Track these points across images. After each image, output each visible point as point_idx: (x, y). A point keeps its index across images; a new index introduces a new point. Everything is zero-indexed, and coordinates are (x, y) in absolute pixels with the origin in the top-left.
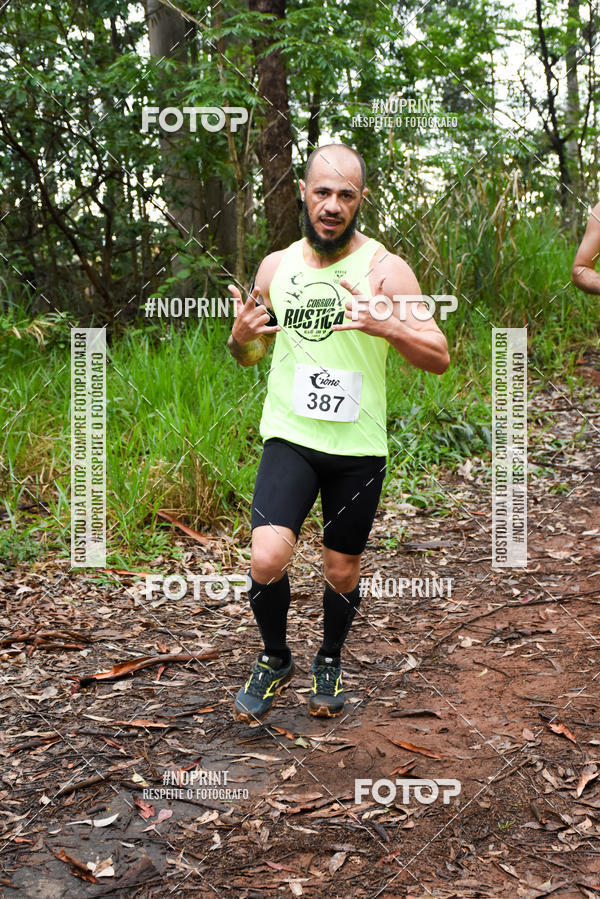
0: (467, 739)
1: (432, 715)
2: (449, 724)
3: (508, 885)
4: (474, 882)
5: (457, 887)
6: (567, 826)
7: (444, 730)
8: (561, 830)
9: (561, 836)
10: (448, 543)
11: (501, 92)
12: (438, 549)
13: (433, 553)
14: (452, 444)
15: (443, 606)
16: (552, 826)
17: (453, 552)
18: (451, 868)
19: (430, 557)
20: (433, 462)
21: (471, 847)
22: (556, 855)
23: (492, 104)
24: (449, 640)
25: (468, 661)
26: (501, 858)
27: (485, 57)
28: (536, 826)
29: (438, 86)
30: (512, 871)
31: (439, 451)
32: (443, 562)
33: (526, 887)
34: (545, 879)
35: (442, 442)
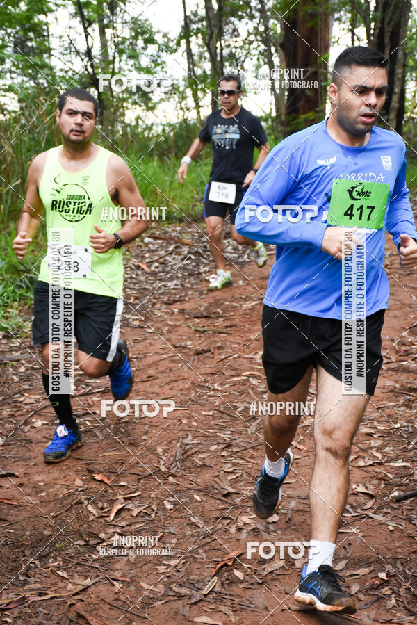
0: (36, 489)
1: (12, 475)
2: (24, 480)
3: (61, 584)
4: (38, 586)
5: (26, 591)
6: (103, 541)
7: (21, 485)
8: (99, 543)
9: (99, 548)
10: (26, 356)
11: (54, 43)
12: (18, 361)
13: (15, 363)
14: (28, 287)
15: (21, 399)
16: (93, 542)
17: (29, 362)
18: (21, 578)
19: (12, 366)
20: (15, 300)
21: (37, 562)
22: (95, 560)
23: (49, 50)
24: (26, 423)
25: (39, 436)
26: (58, 568)
27: (42, 17)
28: (82, 543)
29: (9, 35)
30: (65, 575)
31: (19, 292)
32: (22, 369)
33: (74, 584)
34: (86, 577)
35: (21, 287)
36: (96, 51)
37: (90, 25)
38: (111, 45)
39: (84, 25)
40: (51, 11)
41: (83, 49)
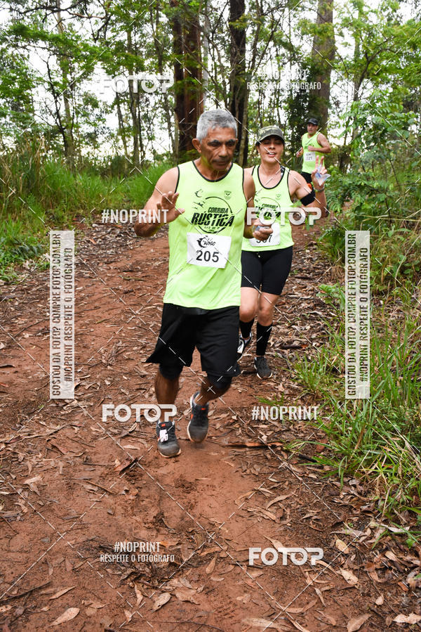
0: (26, 374)
1: (11, 366)
2: (18, 369)
3: (42, 429)
4: (28, 430)
5: (20, 433)
6: (67, 404)
7: (16, 372)
8: (65, 405)
9: (65, 408)
10: (19, 295)
11: (36, 106)
12: (14, 298)
13: (12, 300)
14: (19, 253)
15: (16, 321)
16: (61, 405)
17: (21, 299)
18: (18, 426)
19: (10, 302)
20: (12, 262)
21: (27, 416)
22: (62, 415)
23: (32, 111)
24: (19, 335)
25: (27, 343)
26: (40, 420)
27: (28, 91)
28: (54, 405)
29: (9, 102)
30: (44, 423)
31: (14, 257)
32: (17, 304)
33: (50, 429)
34: (57, 425)
35: (15, 253)
36: (62, 112)
37: (58, 95)
38: (71, 108)
39: (54, 96)
40: (34, 87)
41: (54, 111)
